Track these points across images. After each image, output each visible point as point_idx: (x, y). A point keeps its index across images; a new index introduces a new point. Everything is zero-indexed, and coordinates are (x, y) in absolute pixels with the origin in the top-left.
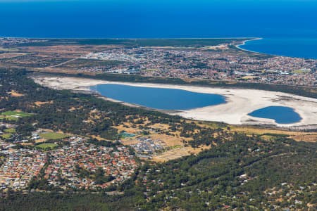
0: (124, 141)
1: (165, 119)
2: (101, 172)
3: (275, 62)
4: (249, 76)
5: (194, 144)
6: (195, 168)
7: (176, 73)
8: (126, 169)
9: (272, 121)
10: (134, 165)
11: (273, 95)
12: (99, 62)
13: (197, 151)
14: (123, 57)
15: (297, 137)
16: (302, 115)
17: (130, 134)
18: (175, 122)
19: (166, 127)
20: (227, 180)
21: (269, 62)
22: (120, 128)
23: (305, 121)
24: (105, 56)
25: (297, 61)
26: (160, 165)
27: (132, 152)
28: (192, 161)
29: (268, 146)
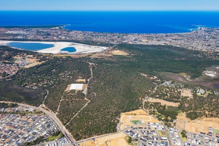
0: (16, 62)
1: (32, 53)
2: (5, 73)
3: (73, 33)
4: (63, 37)
5: (40, 61)
6: (39, 69)
7: (39, 37)
8: (14, 71)
9: (67, 52)
10: (18, 69)
11: (70, 43)
12: (12, 34)
13: (40, 63)
14: (22, 32)
15: (73, 56)
16: (77, 49)
17: (18, 60)
18: (34, 54)
19: (32, 56)
20: (48, 72)
21: (71, 33)
22: (15, 57)
23: (78, 51)
24: (14, 32)
25: (80, 32)
26: (27, 69)
27: (18, 65)
28: (38, 67)
29: (64, 60)
